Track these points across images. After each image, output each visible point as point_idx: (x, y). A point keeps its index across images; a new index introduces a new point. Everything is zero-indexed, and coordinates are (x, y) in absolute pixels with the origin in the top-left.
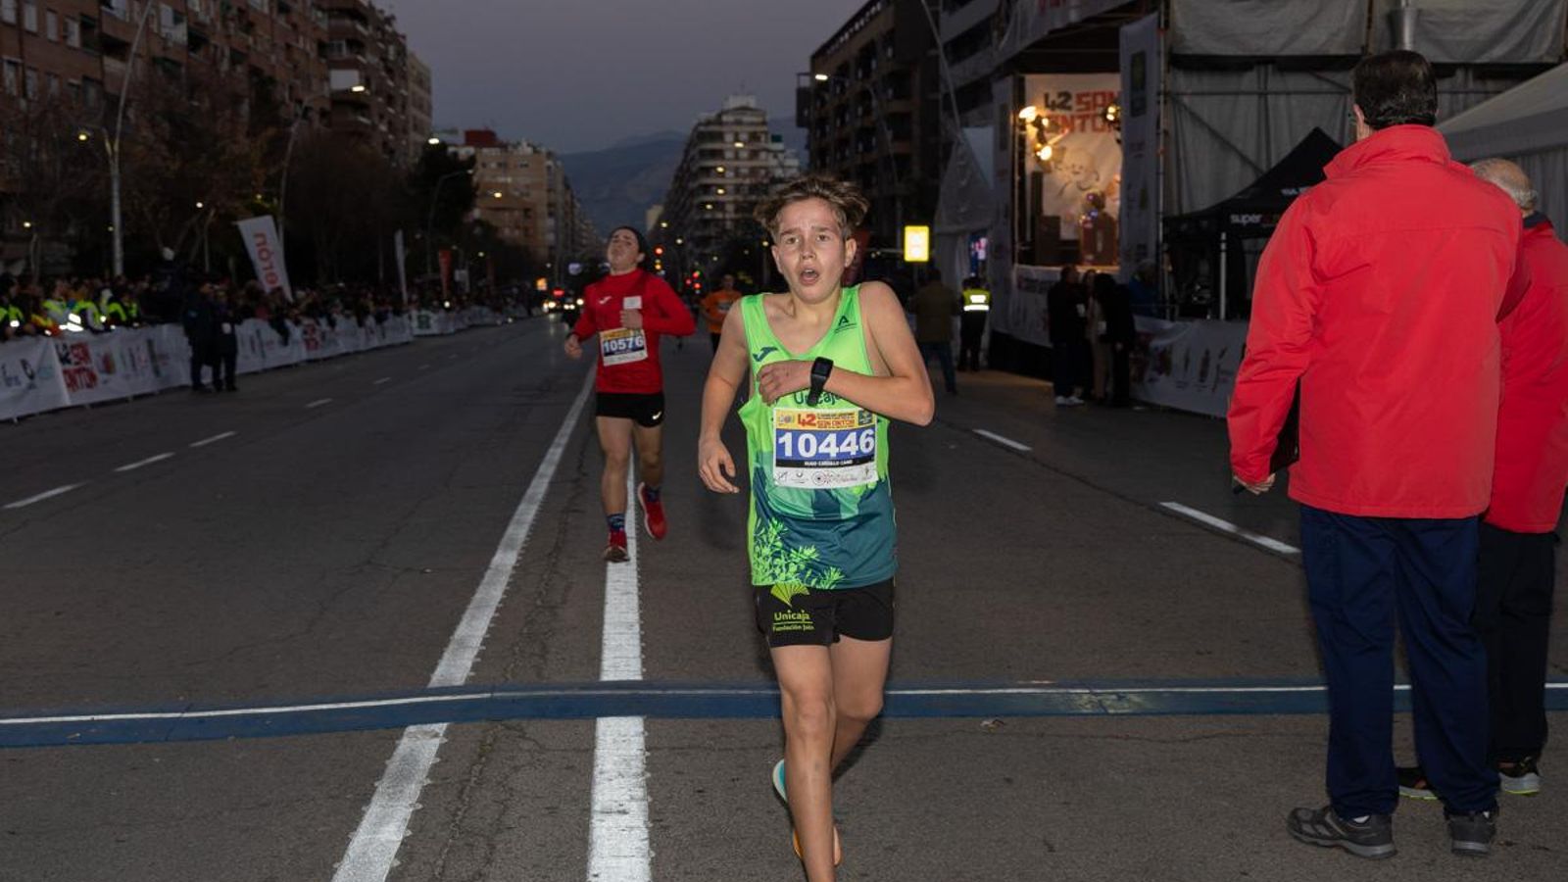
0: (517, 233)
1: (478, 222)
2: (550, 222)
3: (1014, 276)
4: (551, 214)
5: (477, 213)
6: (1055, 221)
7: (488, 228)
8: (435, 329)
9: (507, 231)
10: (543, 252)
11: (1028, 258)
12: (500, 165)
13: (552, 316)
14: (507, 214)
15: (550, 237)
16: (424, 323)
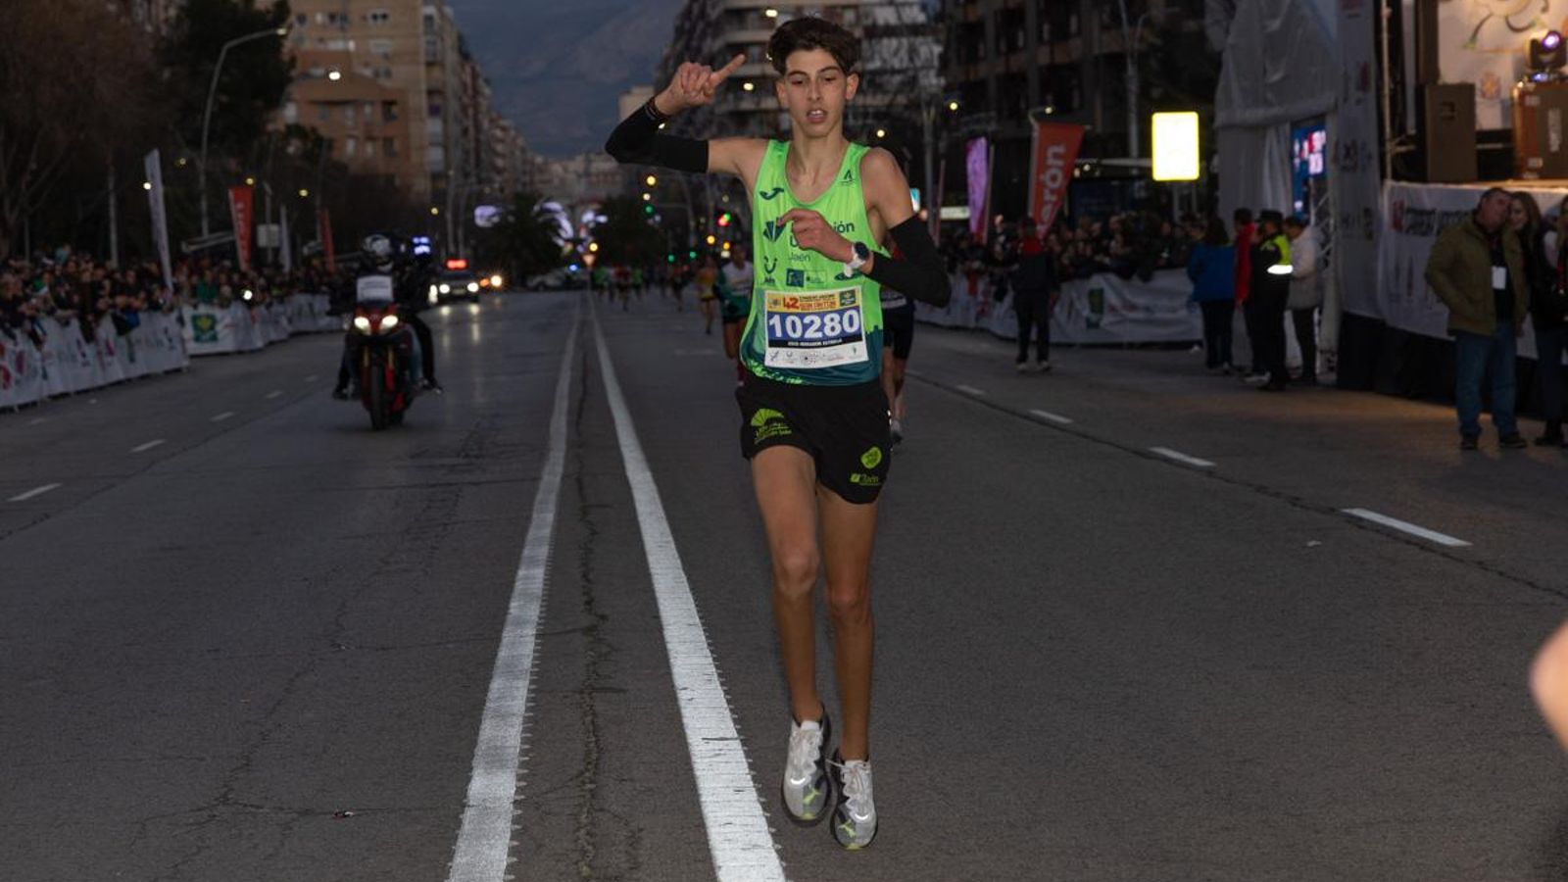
0: (369, 149)
1: (295, 130)
2: (434, 126)
3: (1385, 205)
4: (434, 111)
5: (290, 113)
6: (1466, 91)
7: (316, 144)
8: (227, 342)
9: (350, 146)
10: (422, 185)
11: (1412, 168)
12: (332, 17)
13: (445, 311)
14: (350, 112)
15: (436, 155)
16: (205, 331)
